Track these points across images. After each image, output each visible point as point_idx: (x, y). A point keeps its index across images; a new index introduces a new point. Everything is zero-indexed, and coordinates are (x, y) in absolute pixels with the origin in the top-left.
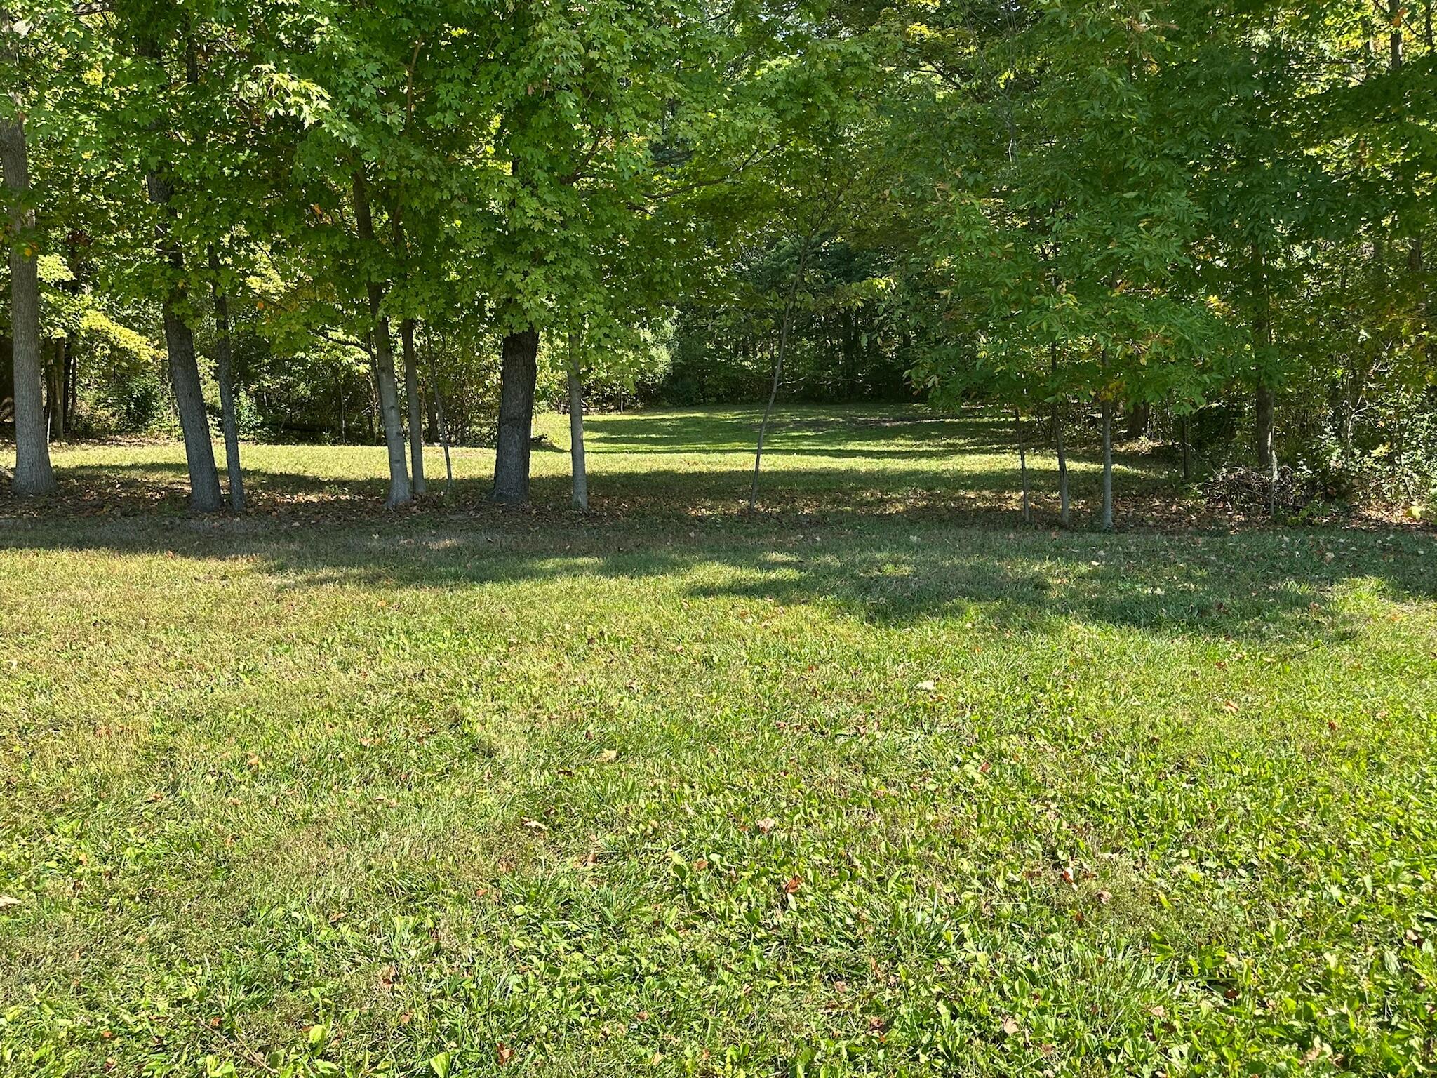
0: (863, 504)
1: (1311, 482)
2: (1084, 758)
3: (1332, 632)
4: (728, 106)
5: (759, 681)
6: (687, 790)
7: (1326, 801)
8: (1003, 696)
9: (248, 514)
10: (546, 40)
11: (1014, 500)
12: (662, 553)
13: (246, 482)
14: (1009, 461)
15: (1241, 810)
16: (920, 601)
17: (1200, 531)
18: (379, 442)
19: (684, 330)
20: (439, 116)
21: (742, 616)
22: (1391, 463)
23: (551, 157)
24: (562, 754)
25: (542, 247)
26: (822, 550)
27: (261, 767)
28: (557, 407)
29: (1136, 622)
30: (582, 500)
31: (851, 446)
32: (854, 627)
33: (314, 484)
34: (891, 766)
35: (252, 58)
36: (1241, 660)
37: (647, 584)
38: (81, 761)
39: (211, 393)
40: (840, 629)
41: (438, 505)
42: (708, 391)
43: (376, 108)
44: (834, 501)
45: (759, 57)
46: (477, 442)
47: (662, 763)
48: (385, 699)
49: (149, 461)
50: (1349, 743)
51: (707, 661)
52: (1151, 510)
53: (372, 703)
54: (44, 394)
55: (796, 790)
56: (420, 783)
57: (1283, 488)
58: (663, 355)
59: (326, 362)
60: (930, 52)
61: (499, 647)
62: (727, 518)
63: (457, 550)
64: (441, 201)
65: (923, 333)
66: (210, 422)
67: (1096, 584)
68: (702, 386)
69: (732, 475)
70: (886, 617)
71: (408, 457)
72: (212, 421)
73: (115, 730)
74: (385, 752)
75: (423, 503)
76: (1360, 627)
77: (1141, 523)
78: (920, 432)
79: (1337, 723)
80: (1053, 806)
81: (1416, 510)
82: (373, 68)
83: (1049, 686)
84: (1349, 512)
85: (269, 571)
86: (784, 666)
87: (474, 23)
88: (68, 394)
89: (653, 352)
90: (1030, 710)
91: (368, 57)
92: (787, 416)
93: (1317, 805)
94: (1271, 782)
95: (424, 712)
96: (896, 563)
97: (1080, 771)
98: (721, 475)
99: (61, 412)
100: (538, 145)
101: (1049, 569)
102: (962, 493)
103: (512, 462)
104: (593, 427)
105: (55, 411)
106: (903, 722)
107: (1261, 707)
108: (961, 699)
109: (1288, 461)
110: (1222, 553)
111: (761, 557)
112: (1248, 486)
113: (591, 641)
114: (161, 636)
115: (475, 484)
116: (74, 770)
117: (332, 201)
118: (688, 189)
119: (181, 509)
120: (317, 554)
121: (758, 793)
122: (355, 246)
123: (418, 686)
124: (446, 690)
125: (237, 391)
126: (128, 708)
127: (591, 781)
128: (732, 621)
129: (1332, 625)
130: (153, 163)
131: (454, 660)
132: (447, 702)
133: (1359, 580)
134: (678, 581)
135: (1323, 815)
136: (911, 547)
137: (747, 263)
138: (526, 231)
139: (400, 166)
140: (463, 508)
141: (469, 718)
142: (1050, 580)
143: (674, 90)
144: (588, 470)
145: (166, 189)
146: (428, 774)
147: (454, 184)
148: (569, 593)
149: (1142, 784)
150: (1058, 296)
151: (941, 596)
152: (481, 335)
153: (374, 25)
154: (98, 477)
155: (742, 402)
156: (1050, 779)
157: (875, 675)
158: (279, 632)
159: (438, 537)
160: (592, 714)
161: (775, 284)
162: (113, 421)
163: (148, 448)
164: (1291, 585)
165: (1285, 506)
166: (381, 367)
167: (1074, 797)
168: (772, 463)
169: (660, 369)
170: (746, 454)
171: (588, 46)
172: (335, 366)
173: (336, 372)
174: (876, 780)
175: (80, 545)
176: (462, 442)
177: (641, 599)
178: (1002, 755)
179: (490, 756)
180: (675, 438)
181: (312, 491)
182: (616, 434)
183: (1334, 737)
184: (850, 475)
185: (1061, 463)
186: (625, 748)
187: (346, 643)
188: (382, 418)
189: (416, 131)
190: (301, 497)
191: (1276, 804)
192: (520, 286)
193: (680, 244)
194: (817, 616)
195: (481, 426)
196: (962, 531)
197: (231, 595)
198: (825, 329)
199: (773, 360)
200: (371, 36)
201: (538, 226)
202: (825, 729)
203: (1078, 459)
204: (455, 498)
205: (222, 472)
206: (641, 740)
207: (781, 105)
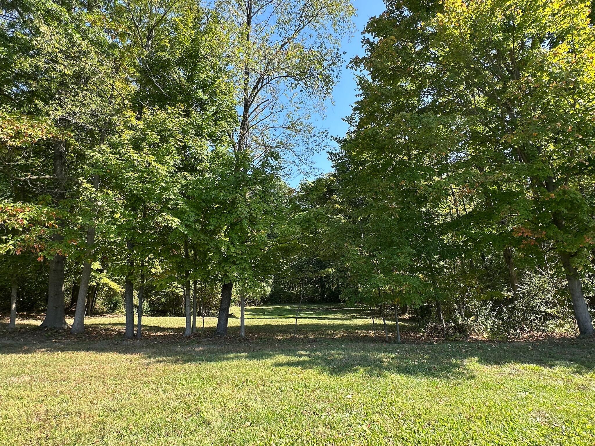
0: (328, 335)
1: (455, 327)
2: (399, 421)
3: (468, 375)
4: (288, 224)
5: (297, 396)
6: (273, 437)
7: (475, 435)
8: (373, 400)
9: (142, 339)
10: (240, 209)
11: (372, 334)
12: (267, 352)
13: (143, 329)
14: (369, 321)
15: (450, 440)
16: (346, 367)
17: (425, 343)
18: (184, 316)
19: (275, 282)
20: (210, 227)
21: (291, 373)
22: (476, 322)
23: (239, 237)
24: (232, 424)
25: (235, 260)
26: (316, 350)
27: (133, 429)
28: (237, 305)
29: (410, 373)
30: (243, 334)
31: (324, 316)
32: (326, 377)
33: (162, 329)
34: (339, 426)
35: (161, 211)
36: (443, 386)
37: (261, 362)
38: (73, 428)
39: (136, 301)
40: (322, 377)
41: (199, 336)
42: (282, 299)
43: (193, 224)
44: (319, 334)
45: (296, 212)
46: (213, 315)
47: (265, 427)
48: (176, 404)
49: (114, 322)
50: (479, 414)
51: (280, 389)
52: (411, 336)
53: (172, 405)
54: (86, 301)
55: (308, 436)
56: (185, 435)
57: (447, 329)
58: (269, 289)
59: (171, 292)
60: (340, 211)
61: (214, 385)
62: (287, 339)
63: (203, 351)
64: (208, 248)
65: (342, 284)
66: (134, 310)
67: (398, 360)
68: (280, 298)
69: (288, 325)
70: (336, 373)
71: (192, 320)
72: (135, 310)
73: (87, 415)
74: (174, 423)
75: (195, 335)
76: (476, 374)
77: (409, 340)
78: (343, 312)
79: (474, 407)
80: (391, 439)
81: (485, 336)
82: (193, 214)
83: (387, 396)
84: (467, 337)
85: (145, 358)
86: (305, 390)
87: (221, 203)
88: (94, 301)
89: (266, 288)
90: (381, 405)
91: (192, 211)
92: (305, 307)
93: (473, 437)
94: (458, 429)
95: (189, 408)
96: (338, 354)
97: (398, 426)
98: (285, 326)
99: (90, 307)
100: (236, 234)
101: (384, 356)
102: (357, 331)
103: (222, 323)
104: (248, 310)
105: (89, 307)
106: (342, 410)
107: (451, 402)
108: (360, 401)
109: (447, 321)
110: (433, 350)
111: (297, 353)
112: (437, 329)
113: (243, 382)
114: (108, 382)
115: (211, 328)
116: (70, 431)
117: (179, 248)
118: (277, 245)
119: (122, 338)
120: (161, 353)
121: (297, 438)
122: (183, 260)
123: (187, 399)
124: (196, 400)
125: (144, 300)
126: (93, 408)
127: (241, 434)
128: (288, 375)
129: (468, 373)
130: (129, 238)
131: (200, 390)
132: (196, 405)
133: (473, 358)
134: (272, 361)
135: (475, 441)
136: (342, 349)
137: (293, 263)
138: (231, 256)
139: (198, 239)
140: (207, 337)
141: (203, 411)
142: (384, 360)
143: (273, 220)
144: (245, 324)
145: (132, 245)
146: (188, 432)
147: (212, 244)
148: (237, 366)
149: (418, 431)
150: (378, 274)
151: (352, 365)
152: (216, 284)
153: (195, 204)
154: (98, 328)
155: (292, 303)
156: (389, 429)
157: (333, 393)
158: (145, 380)
159: (198, 347)
160: (243, 409)
161: (301, 270)
162: (105, 310)
163: (115, 318)
164: (454, 361)
165: (448, 335)
166: (187, 294)
167: (397, 436)
168: (301, 322)
169: (268, 293)
170: (293, 319)
171: (251, 210)
172: (173, 293)
173: (173, 295)
174: (335, 432)
175: (88, 350)
176: (208, 315)
177: (260, 368)
178: (374, 421)
179: (209, 425)
180: (272, 314)
181: (162, 332)
182: (255, 312)
183: (474, 412)
184: (324, 325)
185: (384, 322)
186: (253, 421)
187: (166, 383)
188: (185, 309)
189: (203, 230)
190: (158, 334)
191: (460, 437)
192: (228, 271)
193: (274, 259)
194: (315, 373)
195: (214, 310)
196: (357, 344)
197: (132, 367)
198: (315, 282)
199: (301, 291)
200: (194, 207)
201: (234, 255)
202: (318, 413)
203: (389, 320)
204: (204, 333)
205: (136, 325)
206: (258, 419)
207: (302, 224)
